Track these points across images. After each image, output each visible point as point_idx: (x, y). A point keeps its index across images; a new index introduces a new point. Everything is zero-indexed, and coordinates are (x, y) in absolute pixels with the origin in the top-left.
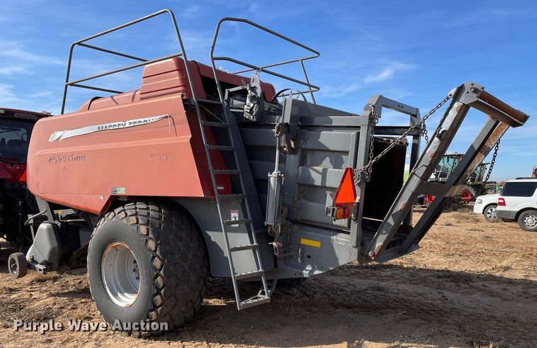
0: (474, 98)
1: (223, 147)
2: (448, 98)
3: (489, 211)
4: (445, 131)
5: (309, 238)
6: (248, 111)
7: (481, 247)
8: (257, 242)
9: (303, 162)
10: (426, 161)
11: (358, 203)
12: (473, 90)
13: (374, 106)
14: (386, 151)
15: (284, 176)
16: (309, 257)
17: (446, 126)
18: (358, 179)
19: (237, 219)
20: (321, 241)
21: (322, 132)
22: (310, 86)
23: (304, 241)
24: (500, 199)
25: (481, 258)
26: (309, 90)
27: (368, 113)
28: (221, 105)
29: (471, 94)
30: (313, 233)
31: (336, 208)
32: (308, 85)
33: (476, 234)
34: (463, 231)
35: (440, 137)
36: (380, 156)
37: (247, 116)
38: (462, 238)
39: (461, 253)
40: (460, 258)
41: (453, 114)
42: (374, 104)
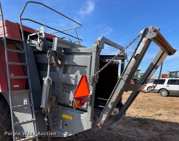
0: (154, 35)
1: (23, 64)
2: (139, 36)
3: (149, 89)
4: (138, 54)
5: (67, 114)
6: (38, 45)
7: (149, 104)
8: (35, 118)
9: (65, 72)
10: (128, 71)
11: (91, 95)
12: (154, 30)
13: (99, 41)
14: (106, 66)
15: (52, 80)
16: (66, 125)
17: (139, 51)
18: (91, 81)
19: (27, 104)
20: (73, 116)
21: (75, 56)
22: (79, 39)
23: (64, 116)
24: (153, 85)
25: (149, 110)
26: (78, 41)
27: (96, 45)
28: (23, 42)
29: (152, 33)
30: (69, 111)
31: (75, 101)
32: (77, 38)
33: (146, 98)
34: (141, 96)
35: (135, 58)
36: (103, 68)
37: (38, 48)
38: (141, 100)
39: (142, 107)
40: (142, 110)
41: (142, 45)
42: (100, 40)
